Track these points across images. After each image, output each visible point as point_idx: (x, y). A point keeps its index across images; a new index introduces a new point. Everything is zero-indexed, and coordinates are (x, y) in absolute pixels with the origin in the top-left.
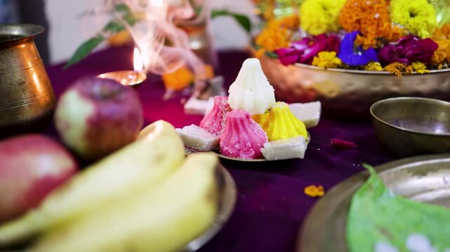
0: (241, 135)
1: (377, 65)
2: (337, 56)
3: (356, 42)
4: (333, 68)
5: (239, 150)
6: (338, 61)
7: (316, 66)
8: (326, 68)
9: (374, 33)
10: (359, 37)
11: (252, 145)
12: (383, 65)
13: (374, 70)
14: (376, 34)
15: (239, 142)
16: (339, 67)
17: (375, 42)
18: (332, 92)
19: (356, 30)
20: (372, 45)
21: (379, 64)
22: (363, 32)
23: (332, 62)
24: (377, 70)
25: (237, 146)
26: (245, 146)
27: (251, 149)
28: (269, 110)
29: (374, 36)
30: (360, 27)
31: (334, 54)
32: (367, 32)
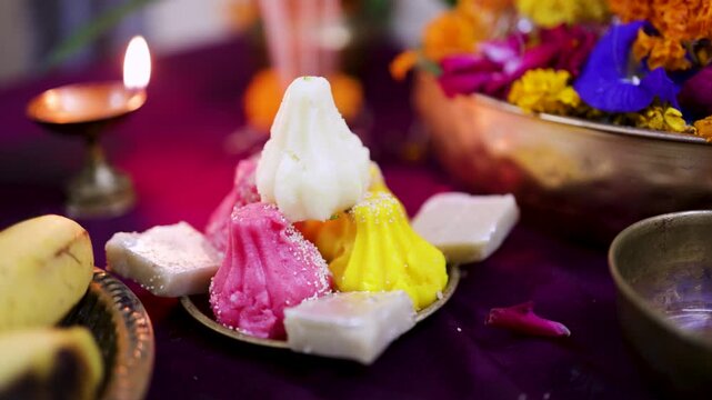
0: (248, 271)
1: (674, 116)
2: (571, 83)
3: (635, 49)
4: (556, 113)
5: (239, 309)
6: (569, 96)
7: (515, 104)
8: (536, 112)
9: (681, 27)
10: (642, 36)
11: (271, 300)
12: (690, 117)
13: (665, 128)
14: (688, 30)
15: (241, 289)
16: (570, 112)
17: (680, 53)
18: (553, 174)
19: (642, 18)
20: (673, 60)
21: (678, 113)
22: (657, 25)
23: (551, 99)
24: (670, 130)
25: (233, 298)
26: (254, 301)
27: (268, 311)
28: (347, 211)
29: (680, 36)
30: (652, 13)
31: (564, 76)
32: (665, 25)
